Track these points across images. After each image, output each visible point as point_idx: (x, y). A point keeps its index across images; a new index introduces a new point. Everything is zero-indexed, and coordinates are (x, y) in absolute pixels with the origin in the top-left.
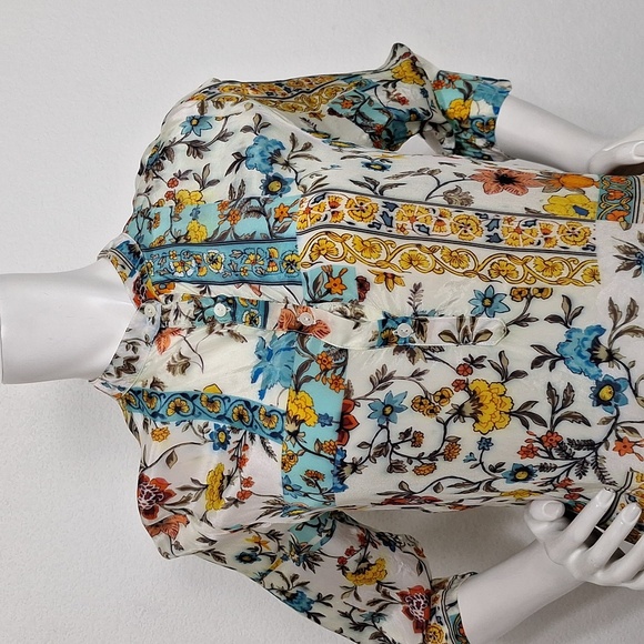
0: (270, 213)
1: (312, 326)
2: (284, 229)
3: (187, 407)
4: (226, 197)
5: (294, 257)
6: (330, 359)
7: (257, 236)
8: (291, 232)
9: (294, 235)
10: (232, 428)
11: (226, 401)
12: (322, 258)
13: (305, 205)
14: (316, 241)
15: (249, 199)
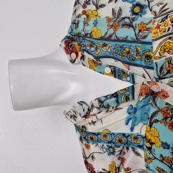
0: (136, 27)
1: (159, 92)
2: (145, 37)
3: (95, 137)
4: (110, 15)
5: (151, 53)
6: (169, 111)
7: (129, 39)
8: (149, 39)
9: (151, 41)
10: (116, 146)
11: (112, 135)
12: (166, 54)
13: (156, 23)
14: (163, 44)
15: (124, 18)
